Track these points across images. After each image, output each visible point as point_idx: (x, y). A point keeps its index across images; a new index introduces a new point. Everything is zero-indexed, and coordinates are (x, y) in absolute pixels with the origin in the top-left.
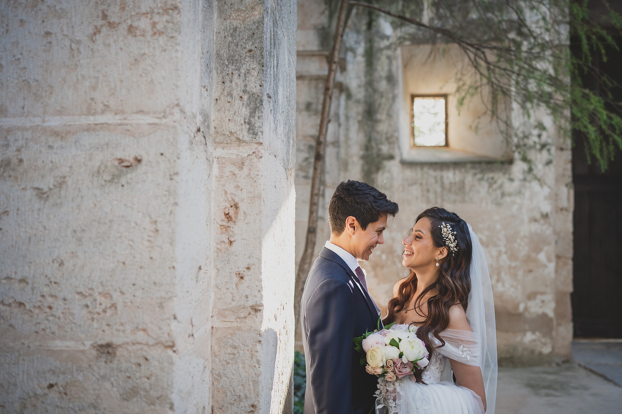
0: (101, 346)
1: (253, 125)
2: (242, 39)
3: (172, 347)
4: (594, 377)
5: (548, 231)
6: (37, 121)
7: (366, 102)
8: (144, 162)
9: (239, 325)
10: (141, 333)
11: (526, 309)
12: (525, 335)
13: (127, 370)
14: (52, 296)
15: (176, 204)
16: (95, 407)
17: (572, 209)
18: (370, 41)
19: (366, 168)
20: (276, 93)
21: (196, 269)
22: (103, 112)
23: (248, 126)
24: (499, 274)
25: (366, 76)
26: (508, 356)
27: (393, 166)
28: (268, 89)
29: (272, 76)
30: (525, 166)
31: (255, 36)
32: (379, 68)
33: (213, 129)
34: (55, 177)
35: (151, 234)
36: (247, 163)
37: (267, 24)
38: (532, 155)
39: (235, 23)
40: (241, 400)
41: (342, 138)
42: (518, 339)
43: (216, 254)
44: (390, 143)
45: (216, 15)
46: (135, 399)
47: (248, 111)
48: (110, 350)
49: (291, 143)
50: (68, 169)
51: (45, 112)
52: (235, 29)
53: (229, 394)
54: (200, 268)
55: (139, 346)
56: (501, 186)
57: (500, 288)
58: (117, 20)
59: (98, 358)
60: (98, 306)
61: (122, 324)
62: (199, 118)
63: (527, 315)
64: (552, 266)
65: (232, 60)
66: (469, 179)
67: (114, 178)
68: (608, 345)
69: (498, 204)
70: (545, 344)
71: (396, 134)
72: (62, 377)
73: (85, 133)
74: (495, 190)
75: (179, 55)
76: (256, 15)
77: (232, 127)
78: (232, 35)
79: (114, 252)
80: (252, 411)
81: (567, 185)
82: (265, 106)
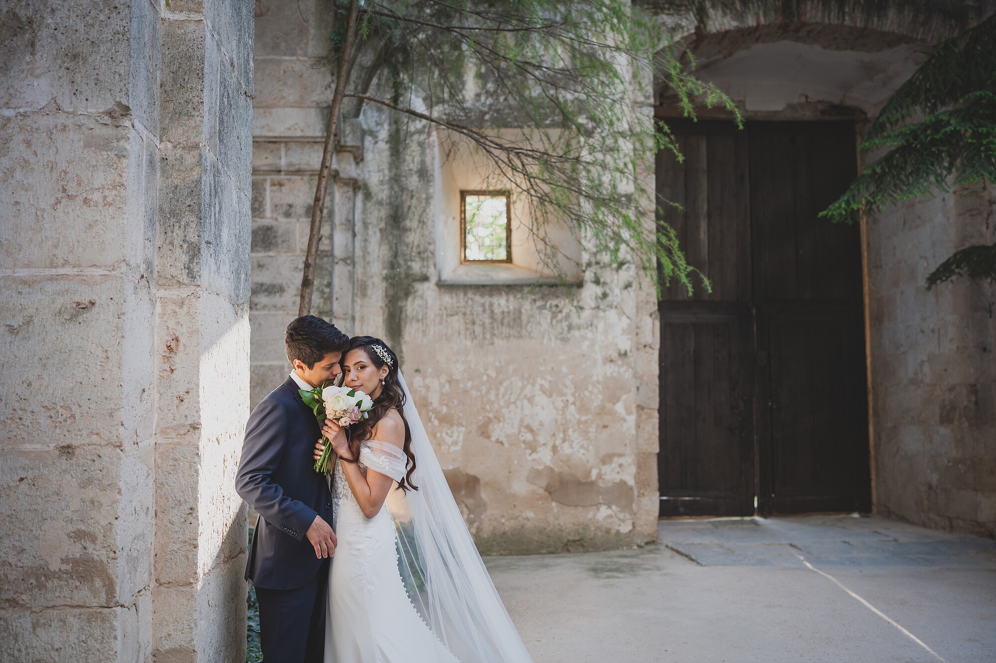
0: (63, 447)
1: (192, 270)
2: (183, 196)
3: (119, 447)
4: (678, 557)
5: (628, 375)
6: (9, 272)
7: (390, 204)
8: (97, 305)
9: (179, 441)
10: (95, 436)
11: (600, 476)
12: (598, 509)
13: (83, 465)
14: (22, 410)
15: (123, 337)
16: (58, 494)
17: (657, 346)
18: (396, 122)
19: (391, 292)
20: (218, 236)
21: (141, 391)
22: (63, 265)
23: (187, 271)
24: (565, 431)
25: (390, 170)
26: (577, 538)
27: (428, 290)
28: (206, 237)
29: (213, 224)
30: (599, 290)
31: (194, 193)
32: (408, 158)
33: (156, 273)
34: (24, 317)
35: (103, 360)
36: (186, 302)
37: (205, 181)
38: (607, 276)
39: (176, 182)
40: (181, 505)
41: (358, 252)
42: (590, 515)
43: (159, 381)
44: (423, 260)
45: (159, 174)
46: (90, 487)
47: (188, 257)
48: (70, 450)
49: (242, 278)
50: (34, 310)
51: (15, 265)
52: (176, 187)
53: (170, 499)
54: (144, 390)
55: (94, 447)
56: (568, 316)
57: (566, 449)
58: (74, 194)
59: (59, 457)
60: (60, 416)
61: (79, 430)
62: (143, 267)
63: (601, 484)
64: (632, 419)
65: (173, 213)
66: (527, 306)
67: (73, 318)
68: (716, 525)
69: (565, 340)
70: (623, 521)
71: (431, 248)
72: (30, 472)
73: (49, 282)
74: (561, 321)
75: (125, 221)
76: (195, 175)
77: (173, 271)
78: (173, 191)
79: (73, 374)
80: (191, 513)
81: (651, 315)
82: (203, 253)
